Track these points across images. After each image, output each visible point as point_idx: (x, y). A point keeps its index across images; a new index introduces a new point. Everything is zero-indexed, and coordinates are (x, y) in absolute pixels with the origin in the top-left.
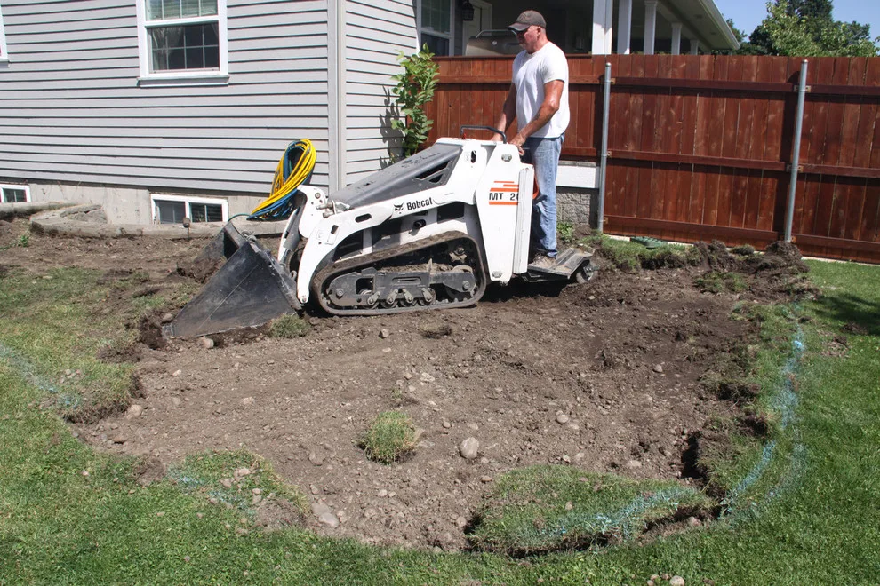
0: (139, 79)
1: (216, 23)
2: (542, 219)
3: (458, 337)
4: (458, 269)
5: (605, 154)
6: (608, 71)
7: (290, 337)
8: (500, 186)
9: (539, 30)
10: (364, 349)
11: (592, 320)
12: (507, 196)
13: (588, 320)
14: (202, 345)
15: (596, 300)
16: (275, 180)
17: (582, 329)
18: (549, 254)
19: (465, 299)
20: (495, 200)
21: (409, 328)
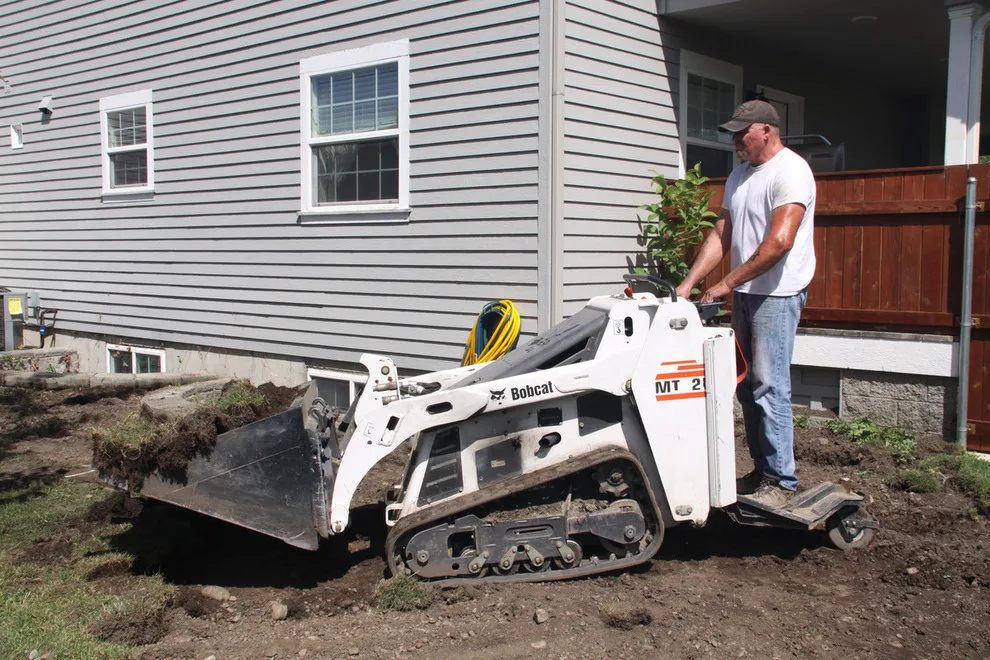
0: (300, 213)
1: (396, 139)
2: (769, 426)
3: (661, 629)
4: (615, 508)
5: (968, 322)
6: (972, 191)
7: (402, 610)
8: (673, 369)
9: (767, 130)
10: (502, 641)
11: (906, 614)
12: (685, 385)
13: (896, 613)
14: (269, 613)
15: (920, 577)
16: (465, 355)
17: (882, 631)
18: (783, 483)
19: (629, 555)
20: (666, 393)
21: (586, 607)
